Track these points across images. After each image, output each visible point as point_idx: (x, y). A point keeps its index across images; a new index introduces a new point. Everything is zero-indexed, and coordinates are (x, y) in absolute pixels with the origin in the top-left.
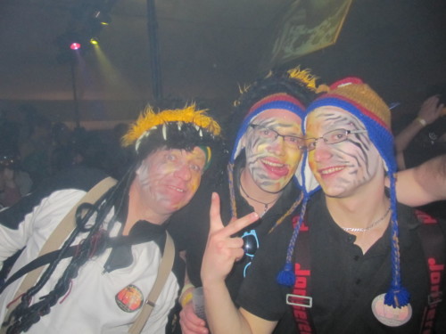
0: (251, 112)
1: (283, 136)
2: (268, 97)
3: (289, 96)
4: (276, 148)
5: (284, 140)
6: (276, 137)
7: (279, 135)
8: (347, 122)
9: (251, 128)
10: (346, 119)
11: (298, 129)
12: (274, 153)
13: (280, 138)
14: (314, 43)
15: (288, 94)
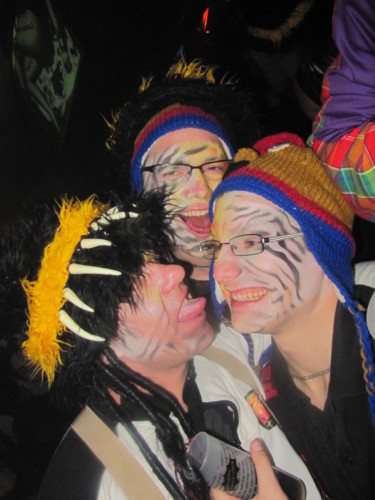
0: (136, 150)
1: (200, 167)
2: (154, 119)
3: (184, 107)
4: (197, 188)
5: (202, 172)
6: (190, 173)
7: (192, 168)
8: (271, 218)
9: (147, 174)
10: (268, 214)
11: (216, 150)
12: (197, 196)
13: (196, 172)
14: (69, 70)
15: (182, 103)
